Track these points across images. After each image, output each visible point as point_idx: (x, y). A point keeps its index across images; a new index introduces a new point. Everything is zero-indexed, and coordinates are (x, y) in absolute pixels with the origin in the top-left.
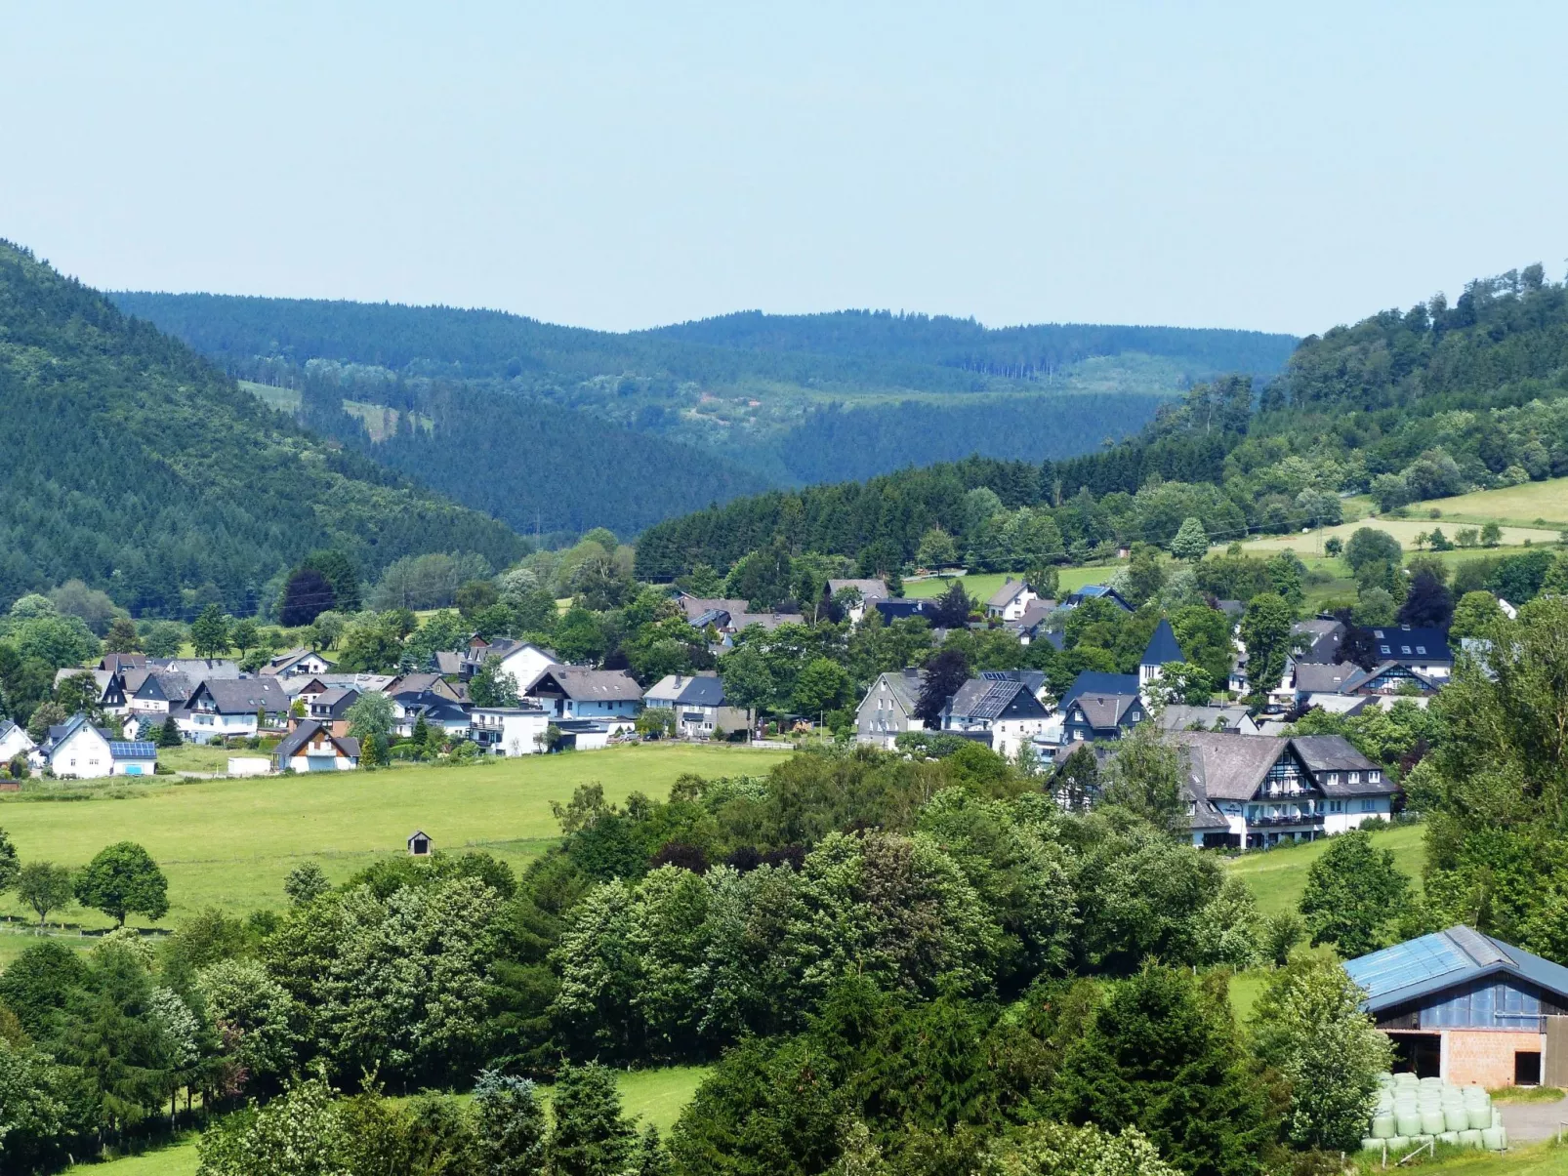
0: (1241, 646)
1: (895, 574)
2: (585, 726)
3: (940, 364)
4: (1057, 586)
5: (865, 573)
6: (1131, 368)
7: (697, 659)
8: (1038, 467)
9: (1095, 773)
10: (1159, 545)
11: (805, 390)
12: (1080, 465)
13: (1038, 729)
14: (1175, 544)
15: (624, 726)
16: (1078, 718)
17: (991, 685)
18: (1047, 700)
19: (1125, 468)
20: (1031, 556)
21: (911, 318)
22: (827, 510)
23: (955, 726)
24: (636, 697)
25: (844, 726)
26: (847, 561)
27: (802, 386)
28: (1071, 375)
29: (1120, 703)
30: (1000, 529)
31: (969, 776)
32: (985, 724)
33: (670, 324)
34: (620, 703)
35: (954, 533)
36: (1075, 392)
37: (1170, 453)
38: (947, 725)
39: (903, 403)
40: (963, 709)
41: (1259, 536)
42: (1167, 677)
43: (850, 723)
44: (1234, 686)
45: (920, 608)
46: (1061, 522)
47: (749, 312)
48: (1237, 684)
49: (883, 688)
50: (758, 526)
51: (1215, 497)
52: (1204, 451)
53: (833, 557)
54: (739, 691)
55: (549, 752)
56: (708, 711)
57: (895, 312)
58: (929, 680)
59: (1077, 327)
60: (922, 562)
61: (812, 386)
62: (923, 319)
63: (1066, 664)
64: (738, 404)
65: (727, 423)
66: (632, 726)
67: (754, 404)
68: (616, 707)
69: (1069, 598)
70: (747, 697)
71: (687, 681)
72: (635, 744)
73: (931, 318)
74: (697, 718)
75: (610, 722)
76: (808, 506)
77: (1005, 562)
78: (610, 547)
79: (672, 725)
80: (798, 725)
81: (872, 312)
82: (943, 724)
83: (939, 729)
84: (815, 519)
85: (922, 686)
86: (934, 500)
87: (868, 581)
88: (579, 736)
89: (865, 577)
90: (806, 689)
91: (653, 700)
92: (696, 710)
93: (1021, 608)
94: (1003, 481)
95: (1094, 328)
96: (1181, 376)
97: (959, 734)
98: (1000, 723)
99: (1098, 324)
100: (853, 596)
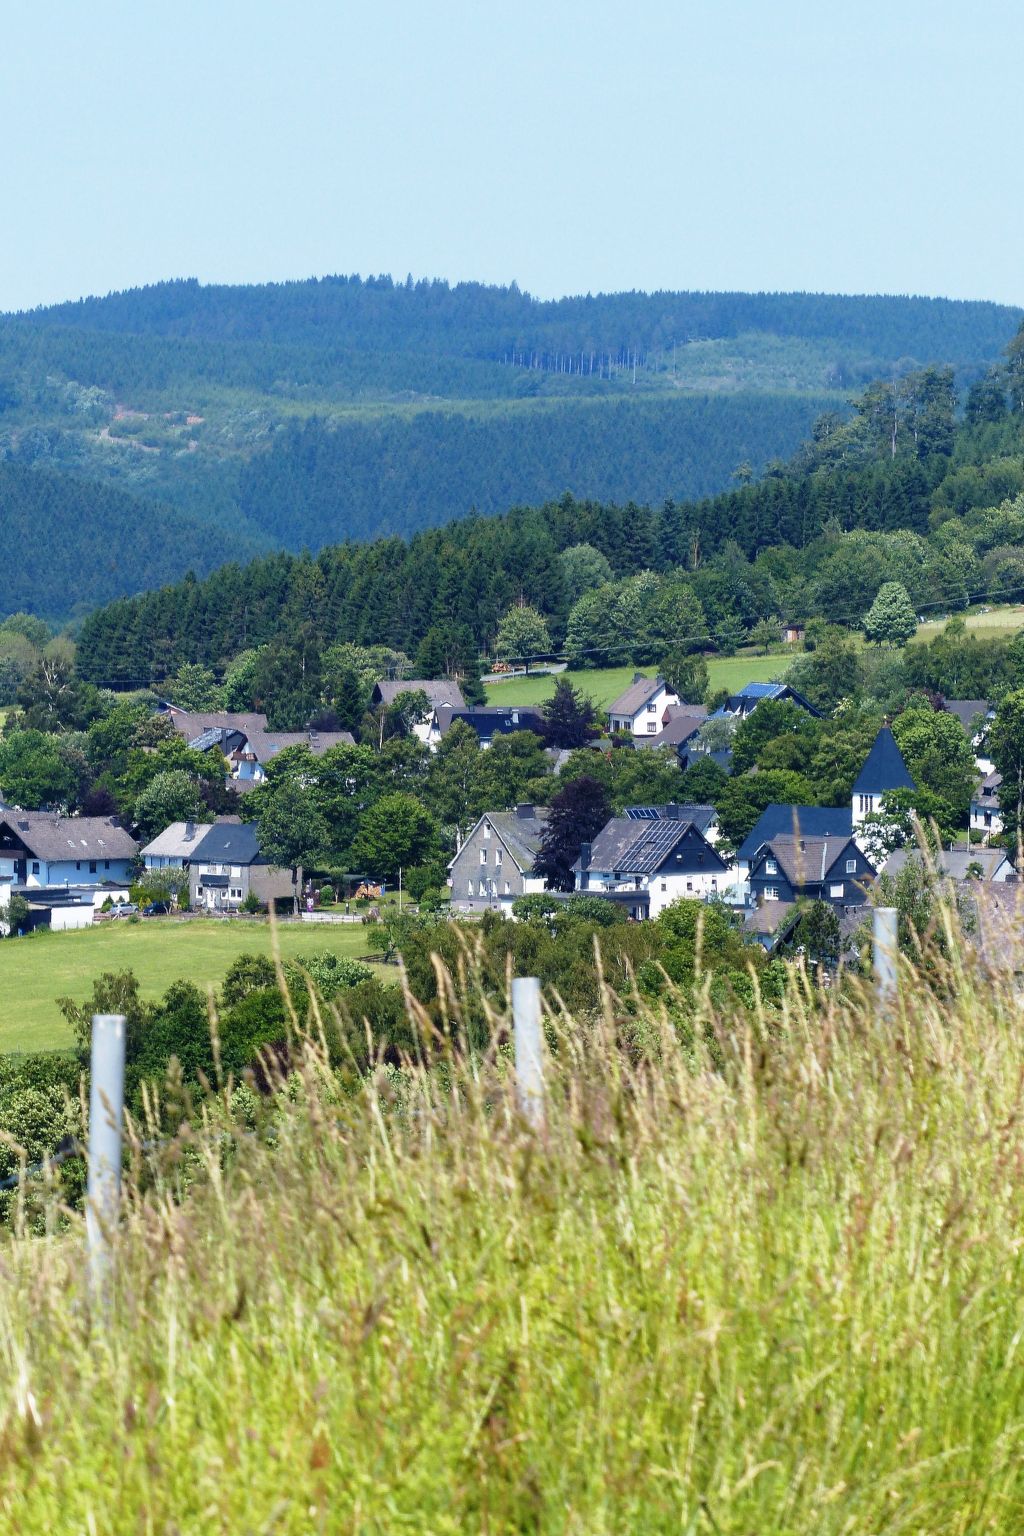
0: (986, 766)
1: (473, 672)
2: (62, 897)
3: (468, 355)
4: (705, 685)
5: (431, 672)
6: (753, 356)
7: (216, 799)
8: (657, 510)
9: (837, 939)
10: (842, 623)
11: (267, 398)
12: (719, 507)
13: (711, 887)
14: (869, 620)
15: (115, 895)
16: (771, 870)
17: (644, 826)
18: (720, 844)
19: (783, 512)
20: (660, 642)
21: (422, 287)
22: (360, 582)
23: (596, 885)
24: (131, 855)
25: (430, 886)
26: (395, 655)
27: (266, 392)
28: (664, 368)
29: (828, 849)
30: (612, 604)
31: (677, 943)
32: (638, 880)
33: (61, 301)
34: (107, 863)
35: (546, 609)
36: (673, 395)
37: (851, 487)
38: (584, 885)
39: (419, 417)
40: (604, 864)
41: (988, 607)
42: (890, 810)
43: (439, 883)
44: (977, 822)
45: (515, 719)
46: (702, 591)
47: (180, 283)
48: (981, 819)
49: (487, 834)
50: (259, 606)
51: (921, 551)
52: (898, 483)
53: (373, 649)
54: (280, 844)
55: (13, 934)
56: (236, 872)
57: (399, 279)
58: (552, 821)
59: (671, 296)
60: (505, 653)
61: (277, 392)
62: (440, 287)
63: (748, 794)
64: (171, 422)
65: (157, 451)
66: (126, 895)
67: (194, 420)
68: (100, 868)
69: (726, 702)
70: (291, 851)
71: (203, 831)
72: (134, 921)
73: (452, 285)
74: (220, 883)
75: (94, 890)
76: (332, 576)
77: (623, 651)
78: (37, 639)
79: (185, 894)
80: (362, 889)
81: (364, 279)
82: (578, 882)
83: (571, 889)
84: (342, 595)
85: (544, 831)
86: (517, 564)
87: (435, 683)
88: (55, 912)
89: (430, 677)
90: (372, 838)
91: (153, 858)
92: (219, 871)
93: (657, 717)
94: (610, 534)
95: (696, 297)
96: (831, 367)
97: (600, 896)
98: (659, 880)
99: (703, 290)
100: (418, 706)
